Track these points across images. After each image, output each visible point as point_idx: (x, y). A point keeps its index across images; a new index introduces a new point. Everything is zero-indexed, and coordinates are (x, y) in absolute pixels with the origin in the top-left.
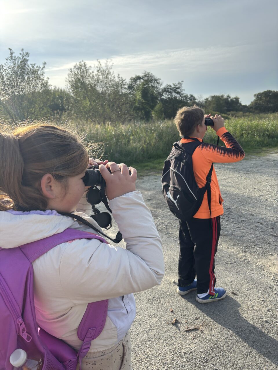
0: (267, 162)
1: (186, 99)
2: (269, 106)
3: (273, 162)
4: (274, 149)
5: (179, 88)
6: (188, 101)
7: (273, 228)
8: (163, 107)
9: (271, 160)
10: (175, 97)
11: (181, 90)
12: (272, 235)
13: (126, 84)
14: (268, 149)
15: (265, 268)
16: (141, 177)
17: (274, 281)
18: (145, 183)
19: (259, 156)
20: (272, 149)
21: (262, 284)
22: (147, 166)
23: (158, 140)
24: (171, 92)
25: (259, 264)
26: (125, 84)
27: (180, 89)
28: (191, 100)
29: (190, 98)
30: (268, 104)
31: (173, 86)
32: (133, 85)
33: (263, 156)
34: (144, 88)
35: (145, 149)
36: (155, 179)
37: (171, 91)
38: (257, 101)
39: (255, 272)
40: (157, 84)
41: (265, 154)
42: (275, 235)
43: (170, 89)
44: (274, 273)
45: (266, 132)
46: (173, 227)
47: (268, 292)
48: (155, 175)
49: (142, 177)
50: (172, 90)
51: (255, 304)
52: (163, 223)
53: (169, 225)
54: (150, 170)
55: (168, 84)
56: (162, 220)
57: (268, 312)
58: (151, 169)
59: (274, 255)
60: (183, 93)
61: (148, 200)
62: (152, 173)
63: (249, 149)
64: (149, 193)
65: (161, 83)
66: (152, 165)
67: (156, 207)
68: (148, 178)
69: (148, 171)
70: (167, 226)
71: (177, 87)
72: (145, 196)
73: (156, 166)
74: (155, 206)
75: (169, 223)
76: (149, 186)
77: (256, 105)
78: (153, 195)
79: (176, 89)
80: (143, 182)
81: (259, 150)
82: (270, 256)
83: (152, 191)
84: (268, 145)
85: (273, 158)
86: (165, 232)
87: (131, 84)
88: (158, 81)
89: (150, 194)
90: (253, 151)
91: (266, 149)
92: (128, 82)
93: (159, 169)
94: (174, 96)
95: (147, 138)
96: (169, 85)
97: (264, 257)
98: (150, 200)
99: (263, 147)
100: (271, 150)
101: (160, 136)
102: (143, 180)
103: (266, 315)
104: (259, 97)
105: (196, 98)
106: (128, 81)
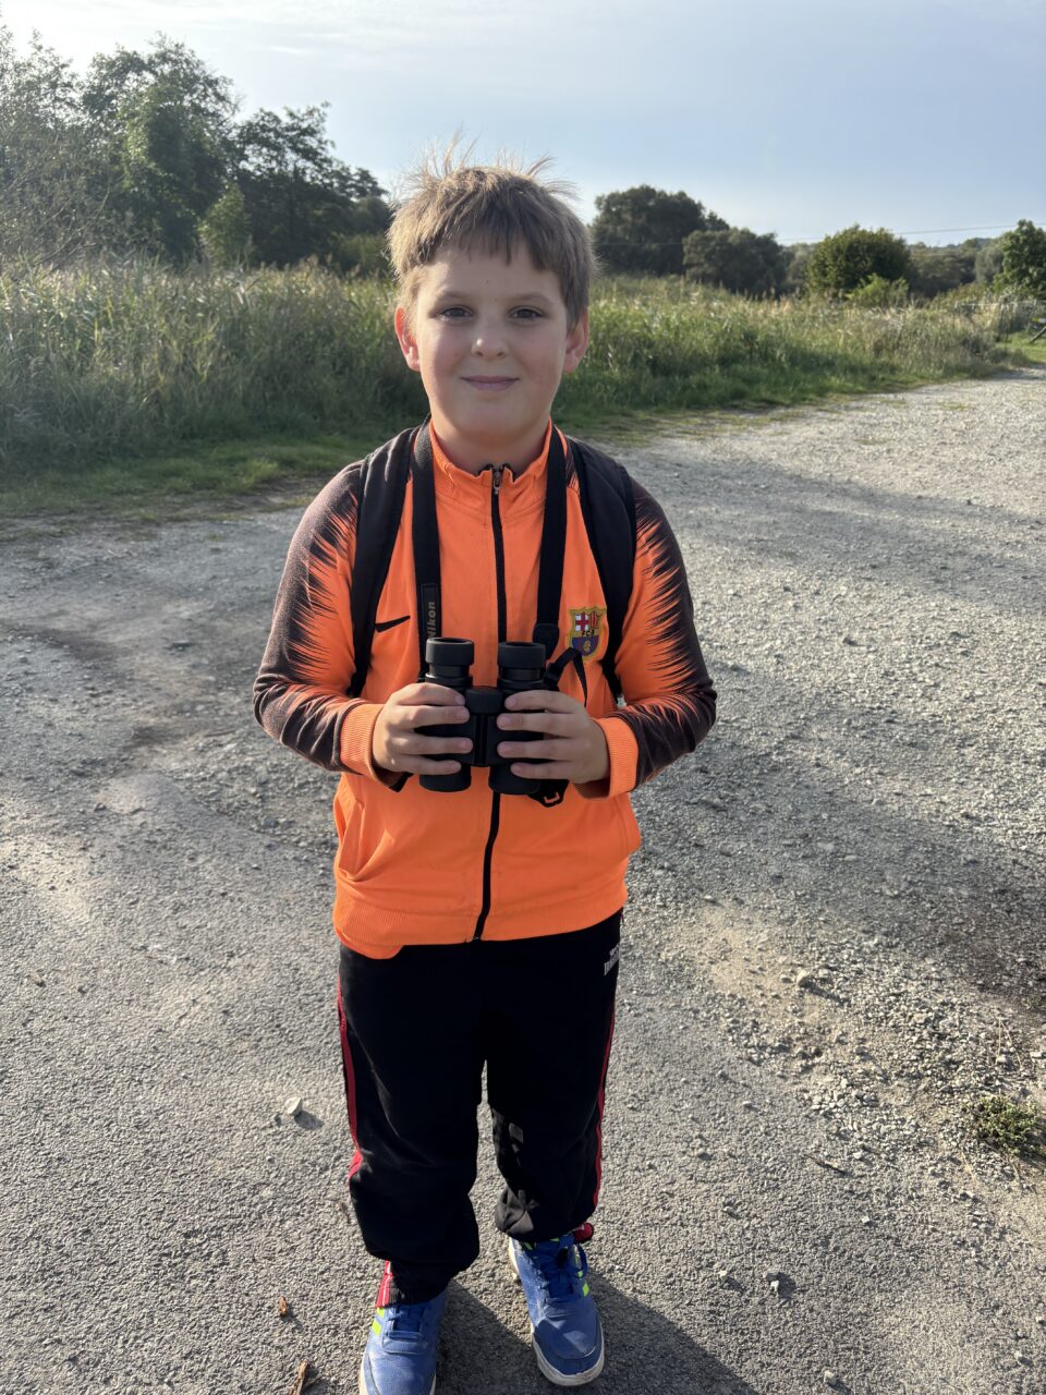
0: (658, 473)
1: (343, 187)
2: (647, 246)
3: (676, 474)
4: (674, 419)
5: (311, 132)
6: (350, 195)
7: (704, 771)
8: (246, 210)
9: (668, 465)
10: (296, 170)
11: (320, 142)
12: (706, 803)
13: (74, 83)
14: (654, 419)
15: (694, 971)
16: (145, 530)
17: (733, 1041)
18: (163, 559)
19: (625, 443)
20: (666, 418)
21: (689, 1061)
22: (176, 473)
23: (224, 356)
24: (277, 148)
25: (671, 955)
26: (69, 85)
27: (318, 136)
28: (362, 192)
29: (360, 185)
30: (640, 241)
31: (286, 120)
32: (108, 92)
33: (638, 443)
34: (160, 110)
35: (166, 394)
36: (213, 538)
37: (280, 140)
38: (605, 226)
39: (657, 1002)
40: (216, 103)
41: (645, 438)
42: (716, 800)
43: (274, 130)
44: (731, 995)
45: (645, 351)
46: (294, 788)
47: (718, 1102)
48: (212, 520)
49: (154, 529)
50: (284, 137)
51: (672, 1183)
52: (247, 770)
53: (274, 777)
54: (187, 493)
55: (267, 110)
56: (243, 752)
57: (732, 1222)
58: (196, 487)
59: (720, 901)
60: (329, 156)
61: (176, 646)
62: (199, 509)
63: (587, 414)
64: (182, 608)
65: (233, 101)
66: (197, 468)
67: (216, 682)
68: (182, 531)
69: (179, 500)
70: (263, 784)
71: (304, 125)
72: (165, 626)
73: (219, 472)
74: (212, 678)
75: (275, 768)
76: (185, 575)
77: (603, 239)
78: (202, 620)
79: (299, 135)
80: (157, 553)
81: (624, 419)
82: (709, 904)
83: (197, 600)
84: (653, 400)
85: (674, 455)
86: (256, 818)
87: (101, 89)
88: (222, 92)
89: (186, 615)
90: (603, 423)
91: (648, 417)
92: (82, 78)
93: (230, 491)
94: (291, 168)
95: (175, 343)
96: (269, 114)
97: (685, 914)
98: (185, 646)
99: (637, 406)
100: (664, 421)
101: (235, 336)
102: (155, 544)
103: (724, 1241)
104: (614, 209)
105: (381, 185)
106: (83, 71)
